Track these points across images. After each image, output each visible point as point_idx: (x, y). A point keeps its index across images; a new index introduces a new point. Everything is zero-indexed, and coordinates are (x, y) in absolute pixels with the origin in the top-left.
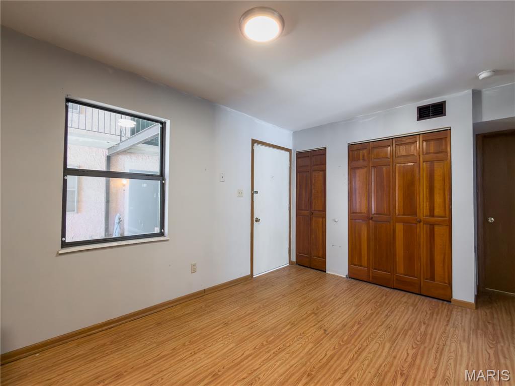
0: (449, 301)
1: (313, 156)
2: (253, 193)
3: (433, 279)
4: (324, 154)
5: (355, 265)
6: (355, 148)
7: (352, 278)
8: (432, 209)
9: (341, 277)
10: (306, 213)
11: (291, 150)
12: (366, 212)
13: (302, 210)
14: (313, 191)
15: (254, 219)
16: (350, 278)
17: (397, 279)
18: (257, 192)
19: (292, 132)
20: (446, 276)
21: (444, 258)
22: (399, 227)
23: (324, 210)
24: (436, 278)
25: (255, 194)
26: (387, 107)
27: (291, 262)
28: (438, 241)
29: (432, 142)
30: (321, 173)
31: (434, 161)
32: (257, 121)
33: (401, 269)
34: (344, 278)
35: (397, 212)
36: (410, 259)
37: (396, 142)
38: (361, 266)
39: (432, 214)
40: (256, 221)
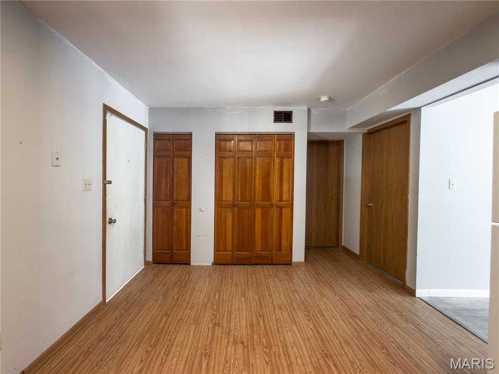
0: (290, 264)
1: (176, 140)
2: (106, 182)
3: (280, 250)
4: (190, 140)
5: (221, 251)
6: (222, 137)
7: (217, 264)
8: (281, 196)
9: (207, 266)
10: (167, 203)
11: (147, 129)
12: (231, 200)
13: (161, 201)
14: (175, 179)
15: (107, 220)
16: (215, 264)
17: (256, 256)
18: (110, 182)
19: (148, 108)
20: (289, 246)
21: (288, 233)
22: (258, 212)
23: (189, 199)
24: (283, 249)
25: (107, 185)
26: (251, 105)
27: (146, 263)
28: (284, 220)
29: (283, 142)
30: (185, 160)
31: (284, 157)
32: (110, 79)
33: (259, 246)
34: (210, 266)
35: (257, 199)
36: (265, 236)
37: (257, 137)
38: (226, 251)
39: (281, 200)
40: (110, 223)
